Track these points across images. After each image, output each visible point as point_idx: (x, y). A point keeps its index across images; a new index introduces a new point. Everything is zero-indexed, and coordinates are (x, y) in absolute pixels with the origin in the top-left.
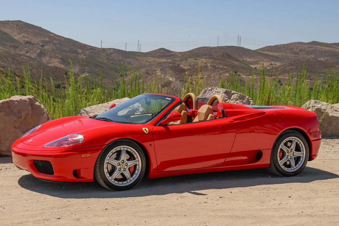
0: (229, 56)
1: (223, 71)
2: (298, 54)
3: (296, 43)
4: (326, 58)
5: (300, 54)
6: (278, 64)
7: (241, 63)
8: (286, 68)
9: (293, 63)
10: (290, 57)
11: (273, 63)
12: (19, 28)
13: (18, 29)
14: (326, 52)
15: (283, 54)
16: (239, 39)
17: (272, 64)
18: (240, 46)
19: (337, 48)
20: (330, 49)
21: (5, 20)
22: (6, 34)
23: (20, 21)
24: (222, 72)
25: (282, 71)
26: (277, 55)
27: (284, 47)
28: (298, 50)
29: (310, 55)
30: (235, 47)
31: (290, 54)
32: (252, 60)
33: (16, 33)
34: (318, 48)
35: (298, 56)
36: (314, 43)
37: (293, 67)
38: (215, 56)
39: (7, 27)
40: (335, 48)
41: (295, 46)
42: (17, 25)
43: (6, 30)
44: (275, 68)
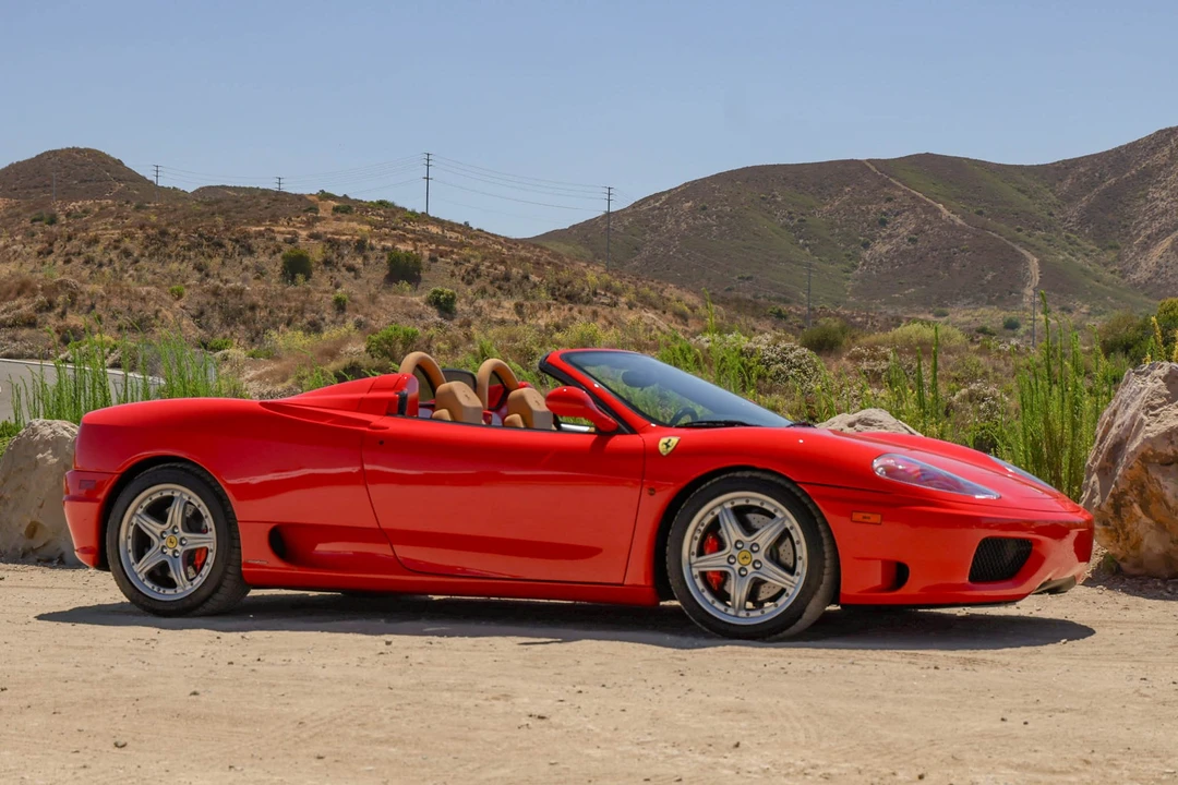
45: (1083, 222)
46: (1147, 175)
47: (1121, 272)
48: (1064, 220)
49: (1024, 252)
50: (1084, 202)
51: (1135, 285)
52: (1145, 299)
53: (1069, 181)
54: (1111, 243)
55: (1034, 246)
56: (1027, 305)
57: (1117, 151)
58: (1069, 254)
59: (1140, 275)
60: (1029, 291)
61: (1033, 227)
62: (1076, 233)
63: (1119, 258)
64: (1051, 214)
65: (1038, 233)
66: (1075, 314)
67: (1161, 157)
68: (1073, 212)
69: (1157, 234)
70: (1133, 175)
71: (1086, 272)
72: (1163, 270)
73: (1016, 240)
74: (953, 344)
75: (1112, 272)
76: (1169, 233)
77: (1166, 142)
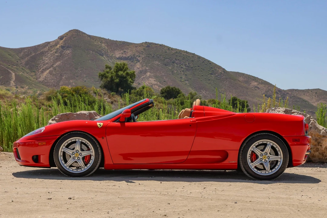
12: (318, 96)
13: (316, 96)
21: (305, 89)
22: (306, 101)
23: (319, 89)
33: (314, 100)
39: (306, 95)
42: (316, 93)
43: (306, 98)
45: (26, 64)
46: (43, 54)
47: (36, 78)
48: (21, 63)
49: (10, 71)
50: (26, 59)
51: (40, 82)
52: (42, 86)
53: (22, 53)
54: (33, 70)
55: (13, 70)
56: (11, 86)
57: (35, 46)
58: (23, 73)
59: (41, 79)
60: (12, 82)
61: (13, 65)
62: (24, 67)
63: (36, 75)
64: (18, 62)
65: (14, 66)
66: (24, 88)
67: (46, 49)
68: (23, 62)
69: (45, 69)
70: (39, 53)
71: (27, 78)
72: (47, 78)
73: (8, 68)
74: (8, 95)
75: (34, 78)
76: (48, 69)
77: (47, 45)
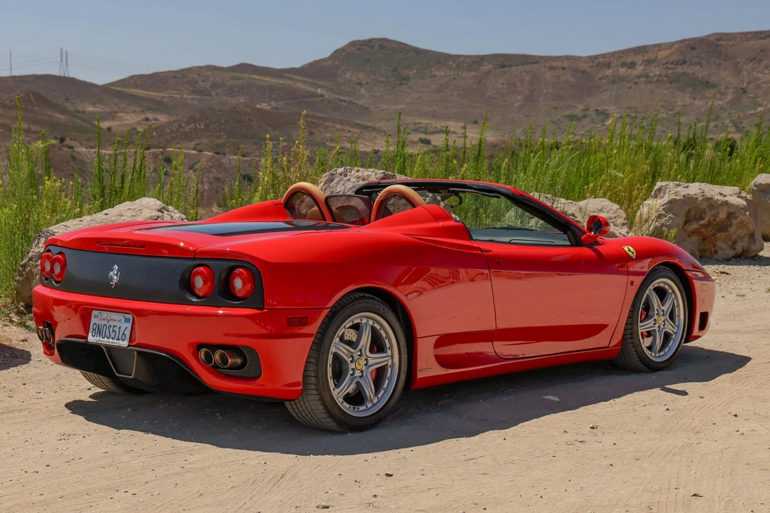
0: (42, 100)
1: (28, 137)
2: (208, 95)
3: (200, 67)
4: (273, 104)
5: (213, 93)
6: (163, 118)
7: (72, 118)
8: (184, 128)
9: (197, 116)
10: (189, 102)
11: (150, 116)
14: (272, 89)
15: (174, 94)
16: (64, 59)
17: (147, 119)
18: (67, 75)
19: (297, 80)
20: (282, 82)
24: (28, 139)
25: (173, 135)
26: (157, 96)
27: (175, 77)
28: (209, 85)
29: (235, 96)
30: (55, 76)
31: (189, 94)
32: (98, 109)
34: (254, 79)
35: (209, 98)
36: (244, 68)
37: (198, 126)
38: (7, 100)
40: (291, 79)
41: (199, 75)
44: (156, 129)
